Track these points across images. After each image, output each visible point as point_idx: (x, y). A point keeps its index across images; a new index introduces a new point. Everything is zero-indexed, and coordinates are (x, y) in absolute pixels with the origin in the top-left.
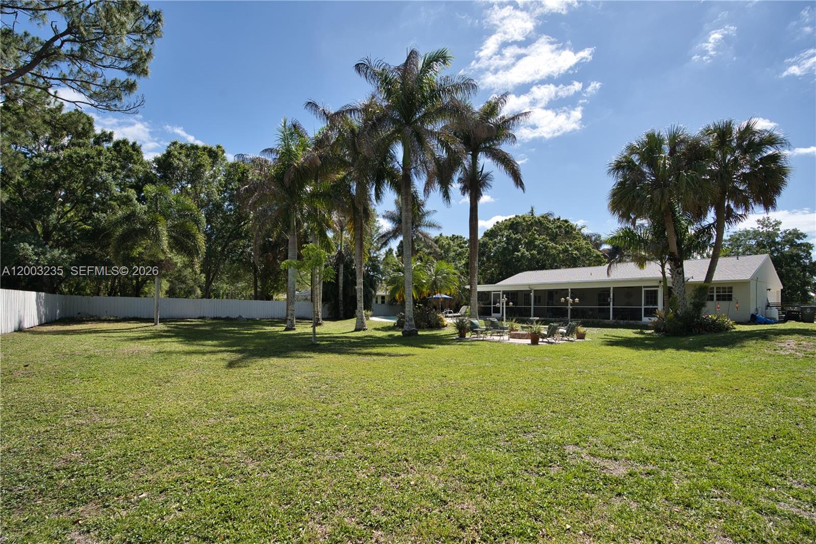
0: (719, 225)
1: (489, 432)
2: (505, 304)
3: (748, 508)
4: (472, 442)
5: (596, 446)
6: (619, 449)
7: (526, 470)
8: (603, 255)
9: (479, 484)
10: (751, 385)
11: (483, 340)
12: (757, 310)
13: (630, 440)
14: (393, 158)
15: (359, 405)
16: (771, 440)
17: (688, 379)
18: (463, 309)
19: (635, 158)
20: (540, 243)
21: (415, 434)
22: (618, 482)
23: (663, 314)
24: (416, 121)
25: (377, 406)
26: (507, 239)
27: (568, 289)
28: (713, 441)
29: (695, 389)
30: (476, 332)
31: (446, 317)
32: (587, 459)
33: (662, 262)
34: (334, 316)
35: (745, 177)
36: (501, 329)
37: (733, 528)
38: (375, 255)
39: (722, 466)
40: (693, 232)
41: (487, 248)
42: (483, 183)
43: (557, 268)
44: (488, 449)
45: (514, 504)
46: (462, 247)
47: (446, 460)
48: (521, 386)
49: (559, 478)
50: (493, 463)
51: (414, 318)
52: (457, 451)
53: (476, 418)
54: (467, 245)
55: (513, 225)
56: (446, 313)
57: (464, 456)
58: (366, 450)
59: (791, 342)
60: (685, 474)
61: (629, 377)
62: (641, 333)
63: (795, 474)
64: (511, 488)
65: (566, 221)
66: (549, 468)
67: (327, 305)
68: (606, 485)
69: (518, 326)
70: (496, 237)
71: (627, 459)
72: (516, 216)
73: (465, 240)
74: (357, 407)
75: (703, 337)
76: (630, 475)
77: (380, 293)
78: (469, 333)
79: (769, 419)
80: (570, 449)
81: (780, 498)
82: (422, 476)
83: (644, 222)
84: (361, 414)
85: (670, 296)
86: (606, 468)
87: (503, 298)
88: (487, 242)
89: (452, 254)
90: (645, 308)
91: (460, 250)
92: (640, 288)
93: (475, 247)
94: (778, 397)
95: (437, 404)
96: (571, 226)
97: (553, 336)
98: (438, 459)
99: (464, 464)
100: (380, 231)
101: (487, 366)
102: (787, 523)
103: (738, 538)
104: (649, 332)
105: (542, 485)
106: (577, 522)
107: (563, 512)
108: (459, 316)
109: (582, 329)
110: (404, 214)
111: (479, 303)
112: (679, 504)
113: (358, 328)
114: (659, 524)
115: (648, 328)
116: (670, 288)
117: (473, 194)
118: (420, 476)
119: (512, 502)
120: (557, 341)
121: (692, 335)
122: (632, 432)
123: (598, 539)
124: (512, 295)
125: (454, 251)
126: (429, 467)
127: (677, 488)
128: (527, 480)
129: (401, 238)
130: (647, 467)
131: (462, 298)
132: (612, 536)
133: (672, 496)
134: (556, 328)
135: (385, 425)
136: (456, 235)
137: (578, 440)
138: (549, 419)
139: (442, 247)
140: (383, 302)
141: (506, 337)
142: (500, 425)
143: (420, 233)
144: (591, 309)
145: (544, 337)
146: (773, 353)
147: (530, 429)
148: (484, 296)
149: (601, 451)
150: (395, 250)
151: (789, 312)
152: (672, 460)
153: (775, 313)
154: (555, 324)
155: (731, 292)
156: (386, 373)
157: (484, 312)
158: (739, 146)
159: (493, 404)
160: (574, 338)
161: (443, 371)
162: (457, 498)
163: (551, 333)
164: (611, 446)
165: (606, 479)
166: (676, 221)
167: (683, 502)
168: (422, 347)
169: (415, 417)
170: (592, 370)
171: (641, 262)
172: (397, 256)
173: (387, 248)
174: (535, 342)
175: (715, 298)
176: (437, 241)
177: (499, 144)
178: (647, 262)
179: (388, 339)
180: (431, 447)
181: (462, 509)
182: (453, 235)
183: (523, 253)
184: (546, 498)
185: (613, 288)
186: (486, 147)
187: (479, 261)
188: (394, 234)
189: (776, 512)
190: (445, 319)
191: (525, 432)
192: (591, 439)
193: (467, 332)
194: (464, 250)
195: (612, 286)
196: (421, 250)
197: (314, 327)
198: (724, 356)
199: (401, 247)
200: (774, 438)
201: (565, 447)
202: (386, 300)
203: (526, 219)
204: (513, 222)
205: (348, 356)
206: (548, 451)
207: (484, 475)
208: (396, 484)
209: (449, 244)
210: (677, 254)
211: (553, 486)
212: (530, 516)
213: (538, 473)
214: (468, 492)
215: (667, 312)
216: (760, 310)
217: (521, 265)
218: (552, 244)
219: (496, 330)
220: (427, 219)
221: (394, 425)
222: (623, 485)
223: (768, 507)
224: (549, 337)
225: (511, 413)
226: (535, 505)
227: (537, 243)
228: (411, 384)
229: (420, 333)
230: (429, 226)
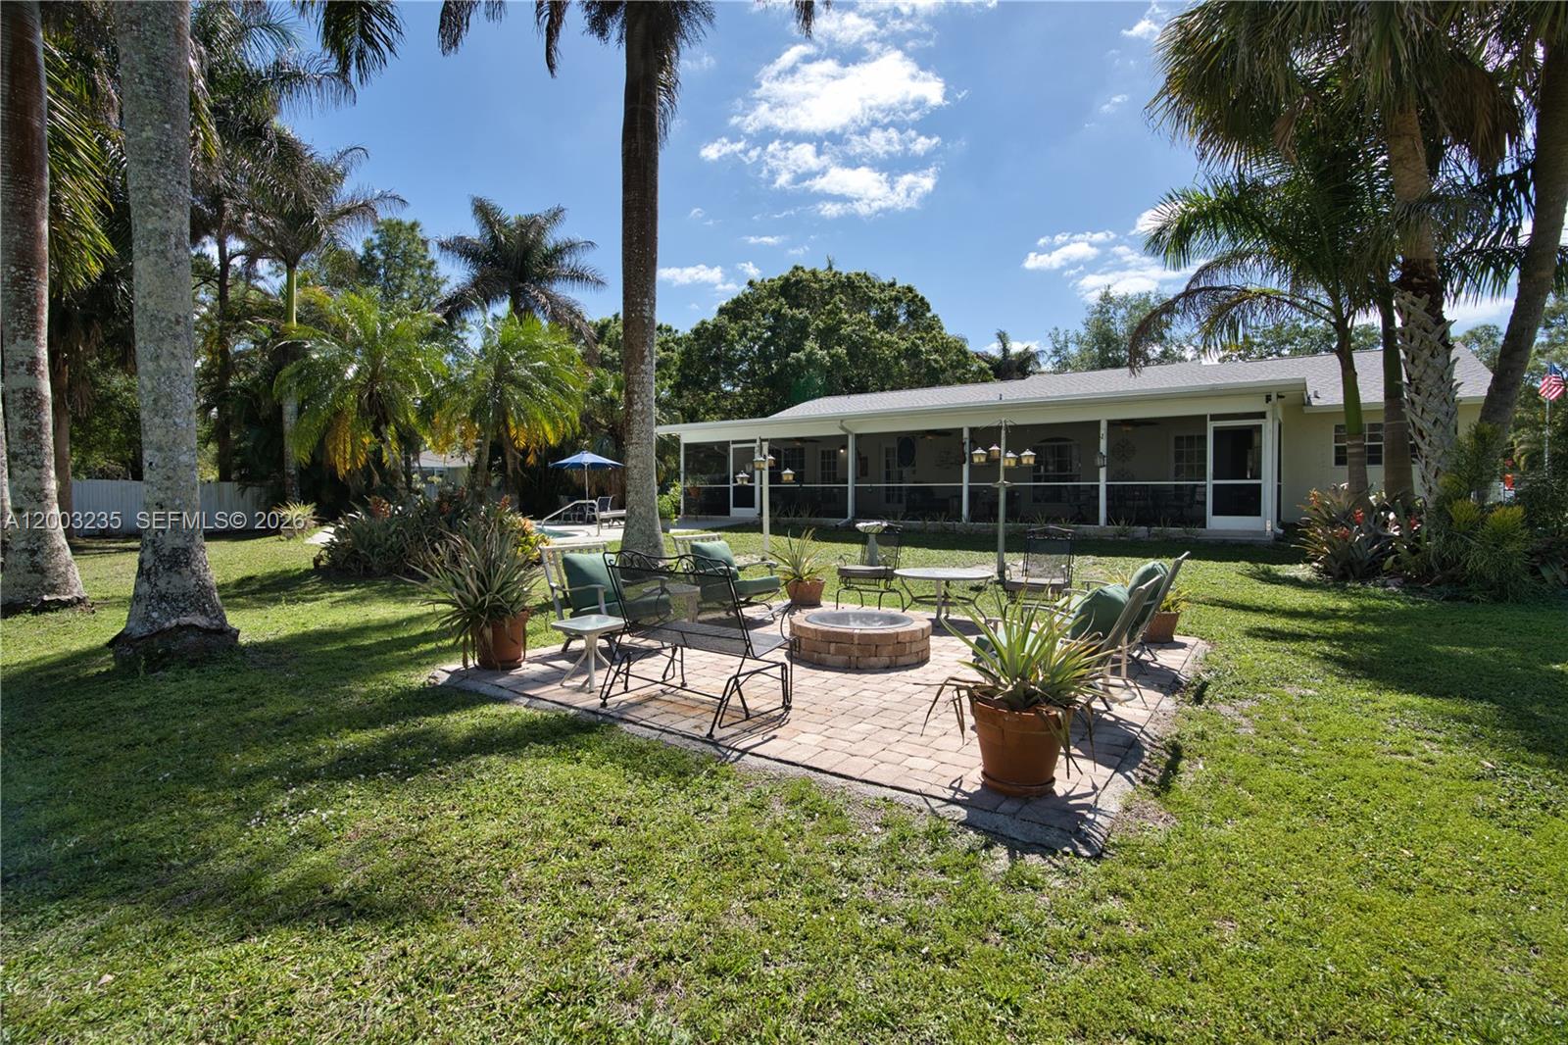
2: (767, 479)
20: (854, 331)
26: (775, 319)
55: (789, 288)
65: (909, 290)
70: (747, 315)
72: (796, 268)
73: (679, 335)
87: (761, 460)
88: (726, 329)
90: (1215, 486)
92: (1201, 420)
96: (921, 300)
111: (688, 479)
124: (788, 451)
157: (707, 506)
183: (811, 353)
185: (1111, 424)
195: (1104, 416)
203: (821, 276)
204: (788, 281)
218: (880, 335)
227: (845, 330)
230: (572, 278)
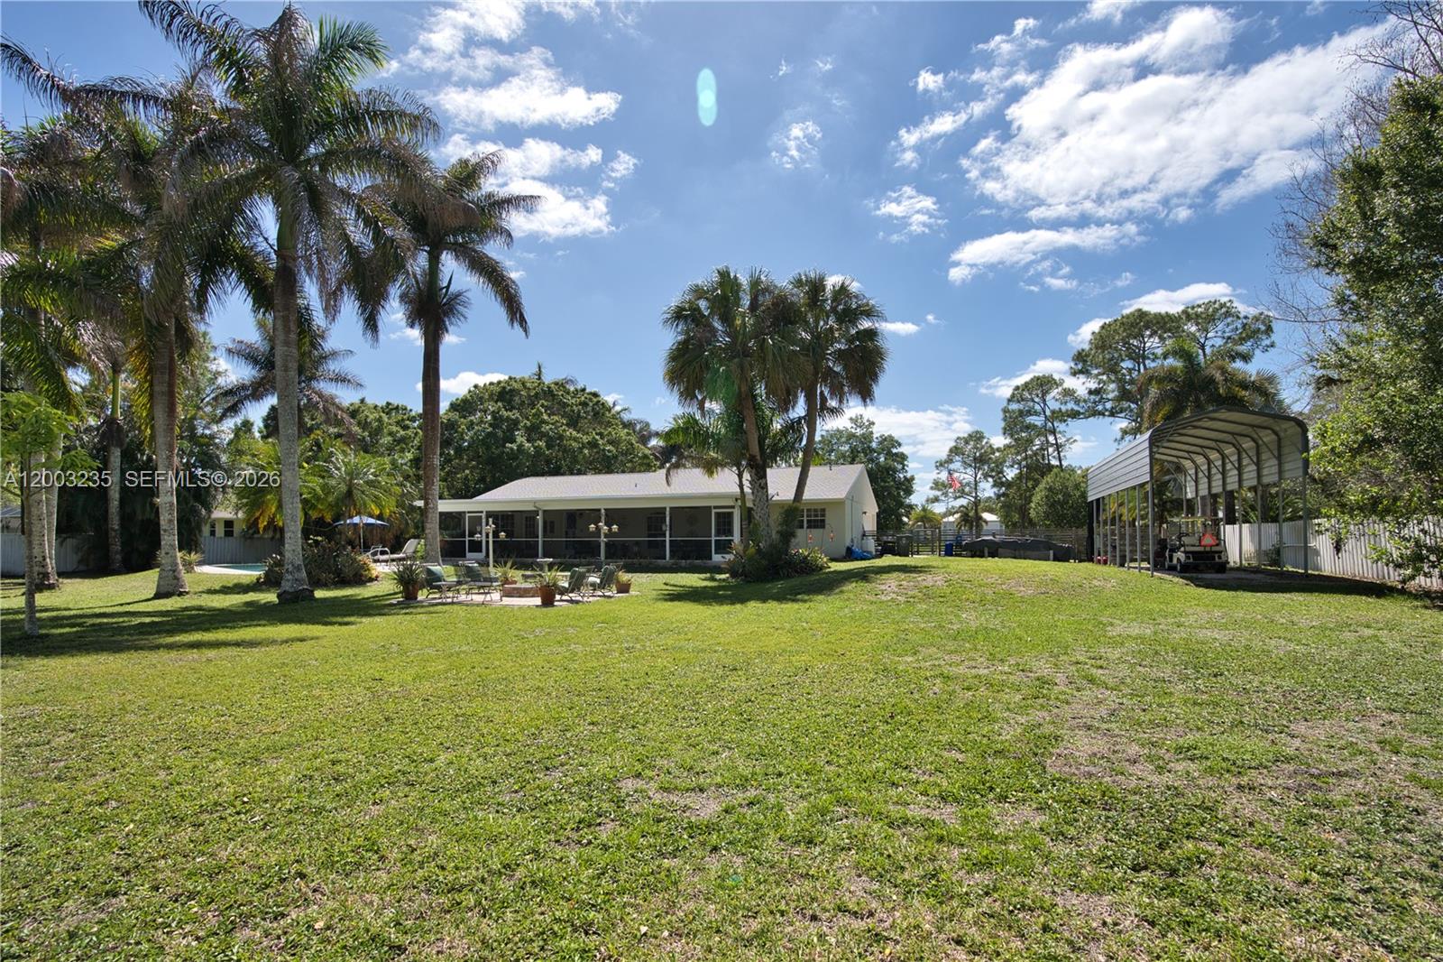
0: (810, 419)
1: (479, 779)
2: (491, 535)
3: (880, 825)
4: (446, 805)
5: (669, 773)
6: (704, 772)
7: (557, 841)
8: (653, 454)
9: (471, 890)
10: (858, 645)
11: (452, 603)
12: (852, 541)
13: (717, 753)
14: (252, 226)
15: (169, 768)
16: (889, 720)
17: (783, 645)
18: (410, 546)
19: (703, 304)
20: (551, 429)
21: (320, 811)
22: (710, 828)
23: (741, 548)
24: (308, 161)
25: (220, 763)
26: (494, 418)
27: (599, 510)
28: (826, 735)
29: (794, 659)
30: (439, 587)
31: (378, 561)
32: (657, 799)
33: (739, 469)
34: (96, 565)
35: (840, 355)
36: (486, 580)
37: (868, 859)
38: (207, 432)
39: (841, 771)
40: (779, 427)
41: (456, 432)
42: (451, 310)
43: (580, 473)
44: (480, 814)
45: (542, 913)
46: (406, 428)
47: (394, 855)
48: (531, 683)
49: (616, 842)
50: (494, 840)
51: (306, 566)
52: (418, 830)
53: (450, 756)
54: (416, 425)
55: (505, 394)
56: (374, 554)
57: (432, 838)
58: (190, 875)
59: (891, 581)
60: (799, 792)
61: (703, 651)
62: (713, 579)
63: (920, 762)
64: (533, 882)
65: (595, 395)
66: (598, 828)
67: (70, 542)
68: (692, 837)
69: (516, 575)
70: (472, 413)
71: (719, 786)
72: (510, 378)
73: (413, 413)
74: (162, 774)
75: (796, 581)
76: (726, 811)
77: (222, 513)
78: (425, 590)
79: (884, 690)
80: (628, 785)
81: (909, 801)
82: (343, 903)
83: (714, 406)
84: (177, 788)
85: (750, 522)
86: (690, 808)
87: (487, 524)
88: (456, 421)
89: (386, 440)
90: (716, 541)
91: (402, 433)
92: (708, 509)
93: (434, 429)
94: (887, 659)
95: (367, 739)
96: (603, 404)
97: (579, 589)
98: (376, 857)
99: (435, 853)
100: (221, 381)
101: (464, 652)
102: (920, 833)
103: (874, 873)
104: (723, 576)
105: (589, 863)
106: (656, 917)
107: (632, 906)
108: (403, 559)
109: (624, 577)
110: (279, 350)
111: (441, 534)
112: (797, 843)
113: (163, 590)
114: (778, 884)
115: (719, 570)
116: (750, 510)
117: (432, 327)
118: (336, 905)
119: (539, 910)
120: (585, 599)
121: (778, 580)
122: (719, 739)
123: (695, 936)
124: (503, 519)
125: (391, 434)
126: (357, 878)
127: (792, 817)
128: (561, 859)
129: (272, 400)
130: (748, 794)
131: (407, 524)
132: (714, 925)
133: (788, 832)
134: (583, 576)
135: (241, 802)
136: (395, 402)
137: (639, 767)
138: (587, 738)
139: (364, 425)
140: (229, 533)
141: (496, 596)
142: (500, 762)
143: (316, 393)
144: (637, 543)
145: (563, 591)
146: (873, 599)
147: (556, 762)
148: (451, 521)
149: (679, 781)
150: (258, 424)
151: (886, 542)
152: (780, 775)
153: (871, 545)
154: (582, 570)
155: (823, 515)
156: (240, 685)
157: (453, 552)
158: (834, 310)
159: (482, 724)
160: (612, 591)
161: (375, 669)
162: (425, 932)
163: (575, 585)
164: (691, 768)
165: (691, 828)
166: (757, 407)
167: (804, 838)
168: (326, 624)
169: (316, 775)
170: (648, 644)
171: (710, 467)
172: (264, 438)
173: (239, 420)
174: (548, 601)
175: (805, 525)
176: (354, 413)
177: (481, 241)
178: (719, 469)
179: (243, 613)
180: (359, 832)
181: (438, 952)
182: (388, 404)
183: (521, 446)
184: (599, 885)
185: (671, 508)
186: (456, 243)
187: (441, 455)
188: (255, 391)
189: (908, 820)
190: (372, 565)
191: (547, 769)
192: (659, 762)
193: (421, 589)
194: (409, 432)
195: (668, 505)
196: (318, 428)
197: (30, 596)
198: (819, 608)
199: (272, 420)
200: (892, 717)
201: (619, 785)
202: (237, 529)
203: (528, 385)
204: (504, 388)
205: (135, 656)
206: (591, 797)
207: (478, 869)
208: (279, 938)
209: (380, 420)
210: (758, 458)
211: (608, 861)
212: (575, 930)
213: (580, 842)
214: (449, 911)
215: (746, 547)
216: (855, 541)
217: (517, 466)
218: (571, 432)
219: (477, 583)
220: (333, 366)
221: (266, 801)
222: (718, 831)
223: (898, 816)
224: (572, 592)
225: (517, 736)
226: (583, 905)
227: (545, 428)
228: (303, 704)
229: (319, 594)
230: (337, 380)
